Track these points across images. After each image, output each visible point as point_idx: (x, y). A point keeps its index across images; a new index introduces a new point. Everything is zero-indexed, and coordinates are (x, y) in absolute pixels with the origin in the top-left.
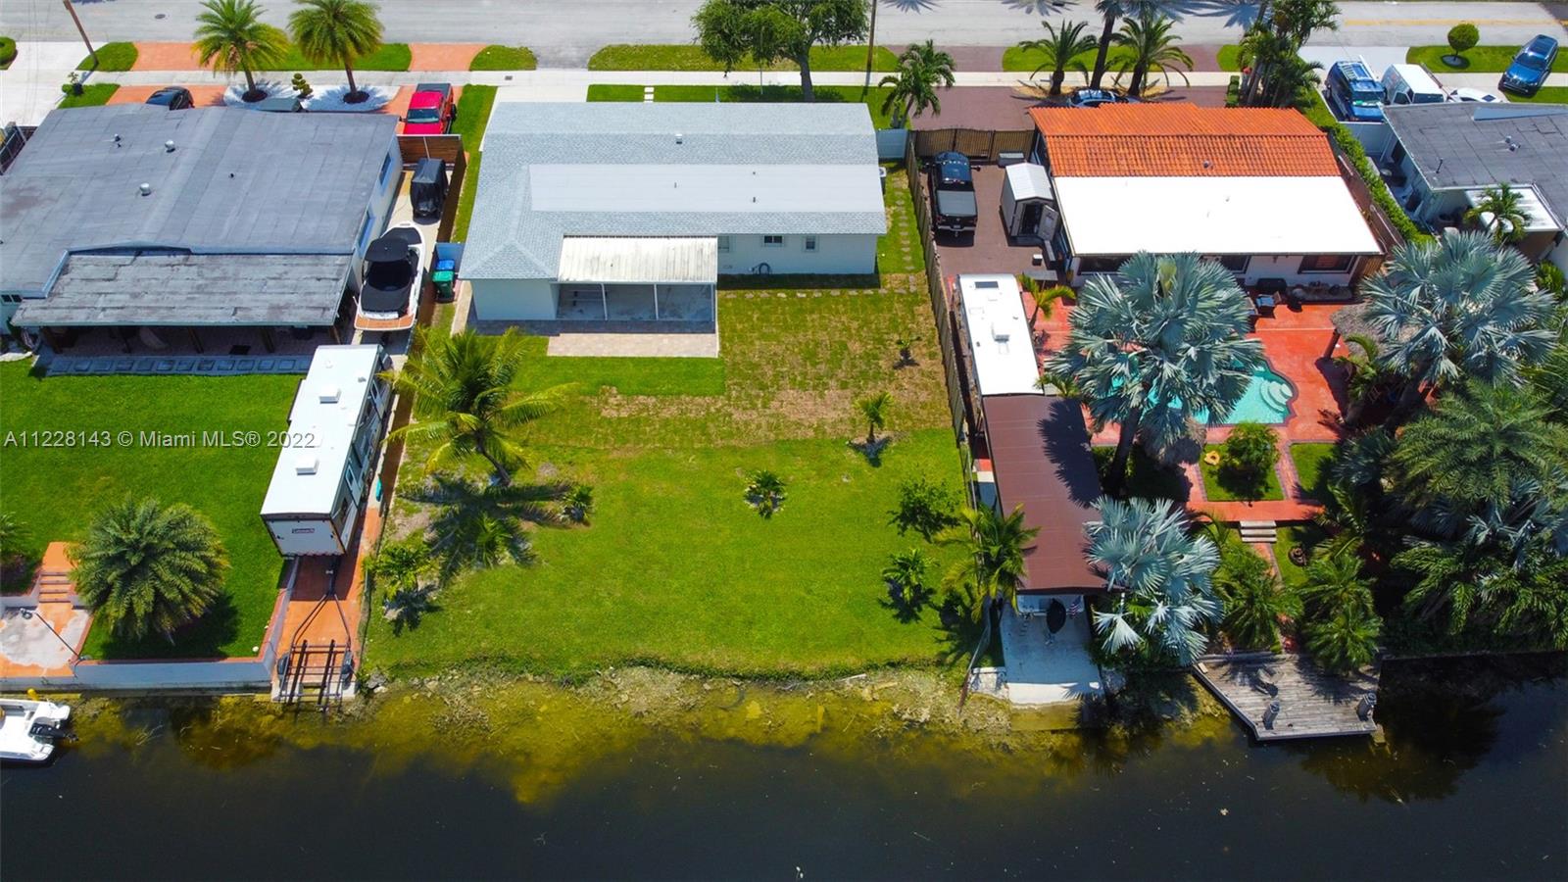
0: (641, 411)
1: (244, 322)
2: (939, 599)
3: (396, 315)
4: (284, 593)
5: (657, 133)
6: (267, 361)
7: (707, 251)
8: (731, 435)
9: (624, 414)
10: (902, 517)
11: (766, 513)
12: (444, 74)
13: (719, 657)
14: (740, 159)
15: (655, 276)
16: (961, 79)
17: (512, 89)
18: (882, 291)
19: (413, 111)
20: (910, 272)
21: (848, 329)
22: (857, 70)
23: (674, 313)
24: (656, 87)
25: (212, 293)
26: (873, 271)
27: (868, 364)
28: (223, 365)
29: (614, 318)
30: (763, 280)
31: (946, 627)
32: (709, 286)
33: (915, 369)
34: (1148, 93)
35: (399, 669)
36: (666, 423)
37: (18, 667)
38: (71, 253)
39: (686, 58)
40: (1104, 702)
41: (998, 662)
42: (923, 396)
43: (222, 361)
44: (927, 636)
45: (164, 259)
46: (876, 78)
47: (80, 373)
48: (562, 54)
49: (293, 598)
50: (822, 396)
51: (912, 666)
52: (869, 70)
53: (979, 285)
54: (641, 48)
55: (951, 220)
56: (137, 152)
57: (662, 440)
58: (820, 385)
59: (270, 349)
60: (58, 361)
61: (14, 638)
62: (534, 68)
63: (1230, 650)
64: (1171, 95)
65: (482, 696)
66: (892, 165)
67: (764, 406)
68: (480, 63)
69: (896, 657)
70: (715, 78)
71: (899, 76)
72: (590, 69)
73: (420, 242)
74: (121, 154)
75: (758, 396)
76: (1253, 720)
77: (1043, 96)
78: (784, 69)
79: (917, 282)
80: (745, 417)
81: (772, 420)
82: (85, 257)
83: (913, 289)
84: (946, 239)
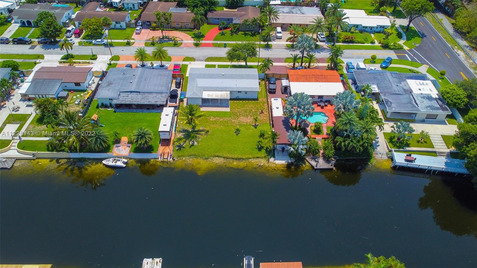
0: (217, 120)
1: (151, 104)
2: (265, 148)
3: (175, 103)
4: (160, 145)
5: (219, 73)
6: (153, 111)
7: (228, 94)
8: (232, 123)
9: (214, 120)
10: (260, 136)
11: (237, 135)
12: (178, 62)
13: (230, 156)
14: (234, 78)
15: (219, 98)
16: (275, 64)
17: (191, 66)
18: (258, 101)
19: (174, 69)
20: (264, 98)
21: (252, 107)
22: (256, 62)
23: (222, 104)
24: (218, 65)
25: (144, 99)
26: (257, 98)
27: (255, 113)
28: (146, 111)
29: (212, 105)
30: (238, 99)
31: (266, 152)
32: (228, 99)
33: (264, 114)
34: (311, 67)
35: (179, 156)
36: (221, 121)
37: (120, 154)
38: (120, 92)
39: (224, 60)
40: (291, 163)
41: (274, 157)
42: (265, 118)
43: (145, 110)
44: (263, 153)
45: (136, 93)
46: (260, 63)
47: (122, 112)
48: (200, 58)
49: (161, 146)
50: (247, 118)
51: (260, 158)
52: (259, 62)
53: (274, 100)
54: (215, 57)
55: (271, 89)
56: (128, 76)
57: (220, 124)
58: (247, 116)
59: (153, 109)
60: (117, 110)
61: (118, 150)
62: (195, 61)
63: (312, 156)
64: (316, 68)
65: (192, 160)
66: (261, 80)
67: (237, 119)
68: (185, 60)
69: (258, 156)
70: (229, 63)
71: (263, 64)
72: (205, 61)
73: (178, 91)
74: (125, 76)
75: (236, 118)
76: (314, 166)
77: (291, 67)
78: (242, 62)
79: (265, 100)
80: (234, 121)
81: (239, 121)
82: (122, 93)
83: (264, 101)
84: (270, 93)
